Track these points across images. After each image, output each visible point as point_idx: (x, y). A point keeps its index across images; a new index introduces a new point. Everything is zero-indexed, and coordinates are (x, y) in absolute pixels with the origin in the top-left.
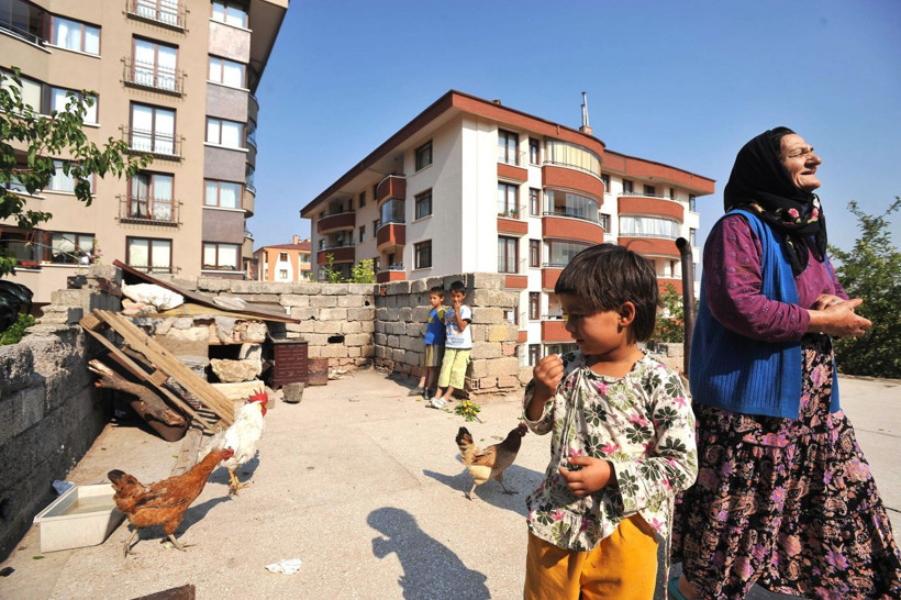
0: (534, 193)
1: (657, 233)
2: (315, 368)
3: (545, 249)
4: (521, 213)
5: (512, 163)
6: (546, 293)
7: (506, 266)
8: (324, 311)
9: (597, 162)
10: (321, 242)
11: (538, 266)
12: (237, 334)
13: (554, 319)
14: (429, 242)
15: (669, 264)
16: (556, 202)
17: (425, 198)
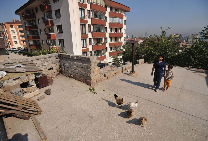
0: (89, 12)
1: (118, 22)
2: (49, 81)
3: (92, 27)
4: (86, 17)
5: (82, 2)
6: (93, 38)
7: (83, 32)
8: (46, 63)
9: (104, 2)
10: (25, 23)
11: (90, 31)
12: (27, 79)
13: (95, 45)
14: (61, 26)
15: (120, 29)
16: (94, 13)
17: (58, 12)
